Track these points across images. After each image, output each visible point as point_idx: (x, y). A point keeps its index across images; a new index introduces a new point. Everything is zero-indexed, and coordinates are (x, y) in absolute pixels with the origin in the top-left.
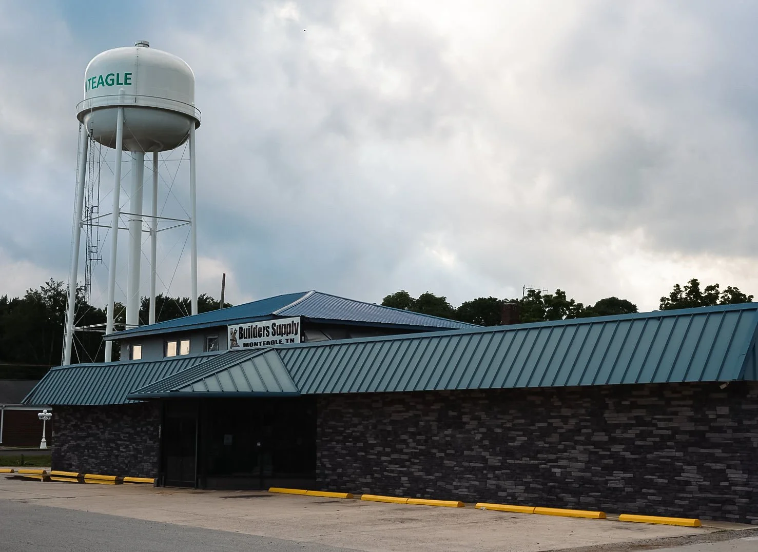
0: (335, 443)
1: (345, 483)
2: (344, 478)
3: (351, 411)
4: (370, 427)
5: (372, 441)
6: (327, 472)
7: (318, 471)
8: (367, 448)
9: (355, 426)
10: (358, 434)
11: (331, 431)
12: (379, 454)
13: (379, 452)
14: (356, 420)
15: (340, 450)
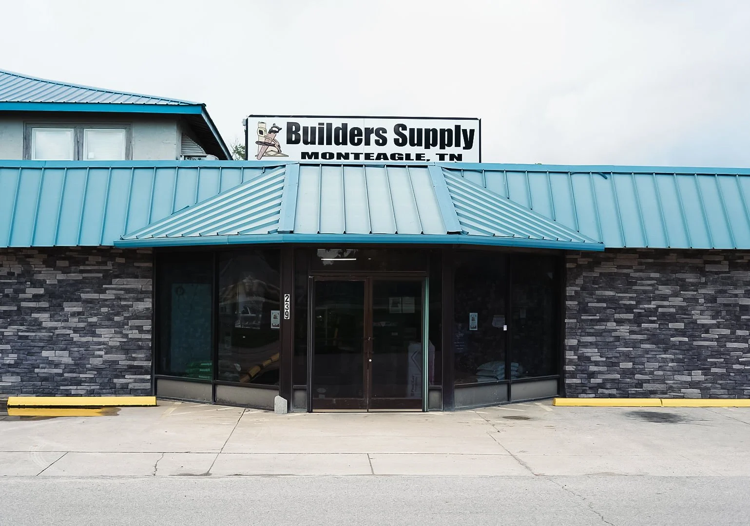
0: (615, 324)
1: (640, 384)
2: (638, 376)
3: (657, 275)
4: (701, 301)
5: (705, 320)
6: (593, 368)
7: (569, 368)
8: (694, 330)
9: (664, 298)
10: (673, 310)
11: (605, 305)
12: (721, 339)
13: (722, 337)
14: (665, 290)
15: (628, 334)
